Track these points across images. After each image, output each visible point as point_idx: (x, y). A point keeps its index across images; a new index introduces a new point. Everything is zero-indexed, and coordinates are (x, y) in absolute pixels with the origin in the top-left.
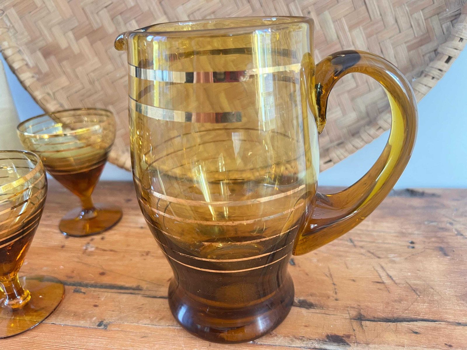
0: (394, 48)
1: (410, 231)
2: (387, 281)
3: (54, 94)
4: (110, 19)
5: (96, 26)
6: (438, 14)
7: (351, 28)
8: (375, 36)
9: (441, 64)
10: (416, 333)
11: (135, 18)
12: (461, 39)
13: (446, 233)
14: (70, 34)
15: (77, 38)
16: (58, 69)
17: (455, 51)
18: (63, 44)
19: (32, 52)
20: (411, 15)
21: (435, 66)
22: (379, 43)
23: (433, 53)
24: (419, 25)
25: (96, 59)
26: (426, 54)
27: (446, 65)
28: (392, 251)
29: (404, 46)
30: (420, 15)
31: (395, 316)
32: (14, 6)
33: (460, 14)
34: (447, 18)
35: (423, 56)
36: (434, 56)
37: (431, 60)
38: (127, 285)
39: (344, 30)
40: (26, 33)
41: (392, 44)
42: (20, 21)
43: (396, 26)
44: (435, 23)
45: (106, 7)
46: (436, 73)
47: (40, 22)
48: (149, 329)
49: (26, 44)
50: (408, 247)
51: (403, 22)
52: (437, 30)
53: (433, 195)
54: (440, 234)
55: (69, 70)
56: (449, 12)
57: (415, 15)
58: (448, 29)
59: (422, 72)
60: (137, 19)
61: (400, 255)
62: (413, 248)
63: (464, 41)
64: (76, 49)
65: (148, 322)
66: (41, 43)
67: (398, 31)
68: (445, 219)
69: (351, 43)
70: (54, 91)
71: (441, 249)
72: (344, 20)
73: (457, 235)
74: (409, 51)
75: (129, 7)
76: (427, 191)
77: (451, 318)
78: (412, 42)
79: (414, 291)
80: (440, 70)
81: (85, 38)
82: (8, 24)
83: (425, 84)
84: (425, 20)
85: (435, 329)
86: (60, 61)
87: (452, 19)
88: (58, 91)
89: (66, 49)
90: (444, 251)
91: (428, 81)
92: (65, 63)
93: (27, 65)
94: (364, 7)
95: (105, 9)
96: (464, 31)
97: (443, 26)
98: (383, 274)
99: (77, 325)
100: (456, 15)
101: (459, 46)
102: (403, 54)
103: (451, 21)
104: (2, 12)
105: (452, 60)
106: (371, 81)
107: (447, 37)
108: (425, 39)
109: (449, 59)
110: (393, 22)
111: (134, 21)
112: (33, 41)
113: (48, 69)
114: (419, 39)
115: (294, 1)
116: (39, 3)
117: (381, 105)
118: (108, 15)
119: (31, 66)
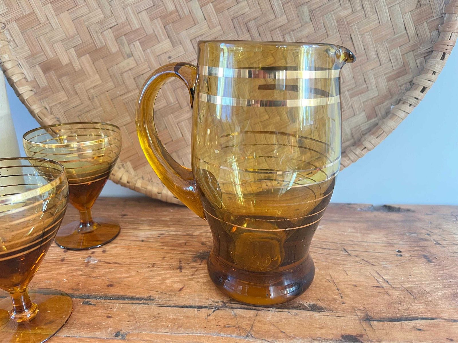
0: (375, 78)
1: (395, 241)
2: (385, 285)
3: (51, 108)
4: (114, 39)
5: (99, 45)
6: (413, 51)
8: (359, 67)
9: (417, 93)
10: (420, 330)
11: (139, 40)
12: (434, 73)
13: (426, 243)
14: (73, 51)
15: (80, 55)
16: (57, 84)
17: (429, 82)
18: (65, 61)
19: (32, 66)
20: (390, 51)
21: (412, 95)
22: (363, 74)
23: (409, 83)
24: (397, 60)
25: (97, 76)
26: (402, 85)
27: (421, 94)
28: (383, 259)
29: (384, 77)
30: (398, 51)
31: (398, 315)
32: (16, 20)
33: (432, 51)
34: (421, 54)
35: (400, 86)
36: (410, 86)
37: (407, 90)
38: (138, 296)
40: (27, 48)
41: (374, 75)
42: (21, 36)
43: (377, 59)
44: (410, 58)
45: (111, 28)
46: (412, 101)
47: (42, 38)
48: (169, 337)
49: (26, 58)
50: (397, 255)
51: (383, 56)
52: (412, 65)
53: (408, 210)
54: (421, 244)
55: (68, 85)
56: (423, 49)
57: (394, 51)
58: (421, 64)
59: (400, 100)
60: (140, 40)
61: (391, 263)
62: (401, 256)
63: (437, 74)
64: (77, 66)
65: (167, 330)
66: (43, 58)
67: (379, 65)
68: (424, 231)
70: (51, 105)
71: (425, 257)
73: (436, 244)
74: (388, 81)
75: (133, 29)
76: (402, 207)
77: (446, 316)
78: (391, 74)
79: (410, 293)
80: (416, 98)
81: (88, 55)
82: (9, 37)
83: (404, 110)
84: (402, 55)
85: (435, 326)
86: (59, 77)
87: (425, 55)
88: (55, 105)
89: (67, 65)
90: (428, 259)
91: (406, 107)
92: (64, 78)
93: (25, 78)
94: (350, 41)
95: (110, 29)
96: (437, 66)
97: (417, 61)
98: (380, 280)
99: (93, 336)
100: (429, 52)
101: (433, 79)
102: (383, 84)
103: (424, 57)
104: (4, 25)
105: (426, 90)
106: (356, 106)
107: (422, 70)
108: (402, 72)
109: (424, 89)
110: (374, 56)
111: (138, 42)
112: (33, 55)
113: (46, 84)
114: (397, 71)
115: (289, 33)
116: (43, 20)
117: (364, 128)
118: (112, 35)
119: (29, 80)
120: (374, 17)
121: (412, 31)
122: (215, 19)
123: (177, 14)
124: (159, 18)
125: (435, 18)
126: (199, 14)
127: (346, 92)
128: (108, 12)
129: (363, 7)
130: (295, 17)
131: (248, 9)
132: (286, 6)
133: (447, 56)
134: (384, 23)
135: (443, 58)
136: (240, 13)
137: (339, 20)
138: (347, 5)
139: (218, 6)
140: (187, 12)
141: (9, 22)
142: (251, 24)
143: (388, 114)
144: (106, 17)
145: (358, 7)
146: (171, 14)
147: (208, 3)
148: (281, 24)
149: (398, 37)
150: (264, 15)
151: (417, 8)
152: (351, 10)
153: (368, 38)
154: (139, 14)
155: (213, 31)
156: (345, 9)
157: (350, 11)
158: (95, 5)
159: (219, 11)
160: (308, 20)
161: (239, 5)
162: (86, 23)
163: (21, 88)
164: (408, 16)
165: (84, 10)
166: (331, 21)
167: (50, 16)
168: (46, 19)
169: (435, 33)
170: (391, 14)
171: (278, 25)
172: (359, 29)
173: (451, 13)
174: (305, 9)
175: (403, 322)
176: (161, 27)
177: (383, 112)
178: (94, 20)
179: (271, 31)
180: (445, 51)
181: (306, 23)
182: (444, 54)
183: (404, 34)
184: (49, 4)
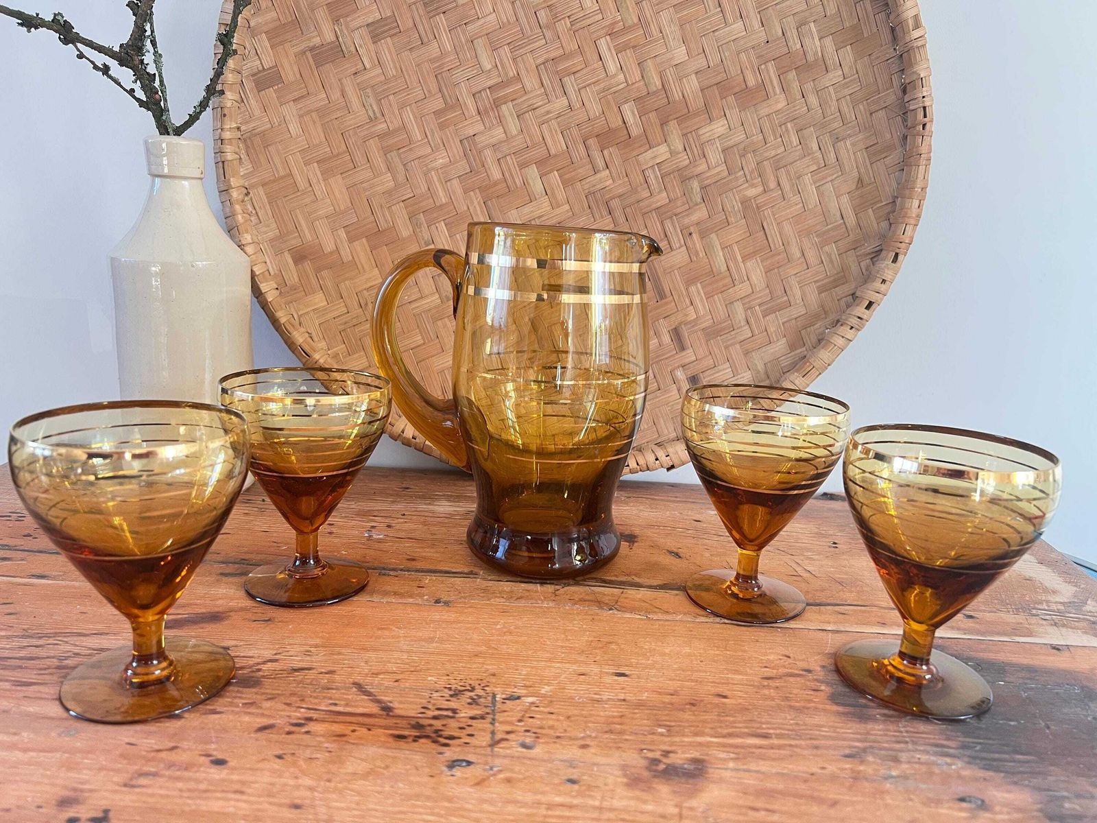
0: (800, 288)
1: (831, 532)
2: (806, 575)
3: (299, 317)
4: (407, 217)
5: (383, 225)
6: (855, 249)
7: (745, 258)
8: (776, 270)
9: (860, 310)
10: (844, 614)
12: (884, 281)
14: (342, 233)
15: (351, 240)
16: (314, 281)
17: (877, 294)
18: (329, 247)
19: (278, 253)
20: (821, 248)
21: (853, 313)
23: (851, 297)
24: (831, 261)
25: (376, 272)
26: (841, 298)
27: (867, 311)
29: (814, 286)
30: (832, 249)
32: (264, 185)
33: (881, 251)
34: (866, 255)
35: (838, 300)
36: (852, 301)
37: (848, 306)
39: (735, 259)
40: (274, 226)
41: (799, 283)
42: (268, 207)
43: (803, 260)
44: (851, 259)
45: (403, 201)
46: (854, 321)
47: (298, 211)
49: (271, 240)
50: (830, 547)
51: (811, 255)
52: (854, 268)
55: (329, 284)
56: (869, 247)
57: (826, 248)
58: (868, 268)
59: (838, 321)
60: (446, 221)
61: (819, 554)
62: (836, 548)
63: (887, 282)
64: (346, 254)
66: (295, 242)
67: (806, 267)
69: (746, 278)
70: (300, 313)
72: (736, 248)
74: (820, 293)
75: (438, 204)
78: (823, 282)
79: (840, 583)
80: (859, 318)
81: (364, 240)
82: (251, 209)
83: (842, 335)
84: (839, 255)
86: (318, 270)
87: (872, 256)
88: (307, 313)
89: (331, 253)
91: (844, 330)
92: (325, 273)
93: (268, 270)
94: (762, 232)
95: (402, 204)
96: (887, 271)
97: (862, 264)
98: (798, 569)
99: (405, 602)
100: (877, 251)
101: (882, 289)
102: (813, 297)
103: (872, 259)
104: (246, 191)
105: (874, 306)
106: (772, 329)
107: (867, 277)
108: (840, 279)
109: (870, 304)
110: (799, 255)
111: (443, 223)
112: (282, 237)
113: (297, 279)
114: (832, 278)
115: (671, 218)
116: (302, 184)
117: (785, 363)
118: (404, 212)
119: (272, 273)
120: (797, 198)
121: (851, 220)
122: (561, 195)
123: (505, 185)
124: (477, 190)
125: (884, 203)
126: (537, 186)
127: (757, 308)
128: (401, 177)
129: (779, 185)
130: (679, 195)
131: (611, 181)
132: (667, 180)
133: (900, 257)
134: (810, 207)
135: (895, 260)
136: (599, 187)
137: (745, 202)
138: (755, 181)
139: (566, 177)
140: (519, 182)
141: (254, 186)
142: (615, 204)
143: (821, 341)
144: (398, 186)
145: (772, 185)
146: (496, 184)
147: (552, 171)
148: (659, 204)
149: (832, 229)
150: (634, 190)
151: (857, 188)
152: (762, 188)
153: (787, 228)
154: (448, 183)
155: (558, 211)
156: (753, 186)
157: (760, 189)
158: (383, 167)
159: (566, 183)
160: (699, 200)
161: (598, 176)
162: (367, 193)
163: (264, 284)
164: (845, 199)
165: (364, 174)
166: (733, 203)
167: (314, 181)
168: (308, 185)
169: (884, 224)
170: (821, 195)
171: (654, 206)
172: (774, 215)
173: (903, 197)
174: (695, 185)
175: (822, 607)
176: (479, 203)
177: (814, 339)
178: (380, 189)
179: (643, 214)
180: (898, 251)
181: (697, 204)
182: (897, 255)
183: (841, 224)
184: (315, 164)
